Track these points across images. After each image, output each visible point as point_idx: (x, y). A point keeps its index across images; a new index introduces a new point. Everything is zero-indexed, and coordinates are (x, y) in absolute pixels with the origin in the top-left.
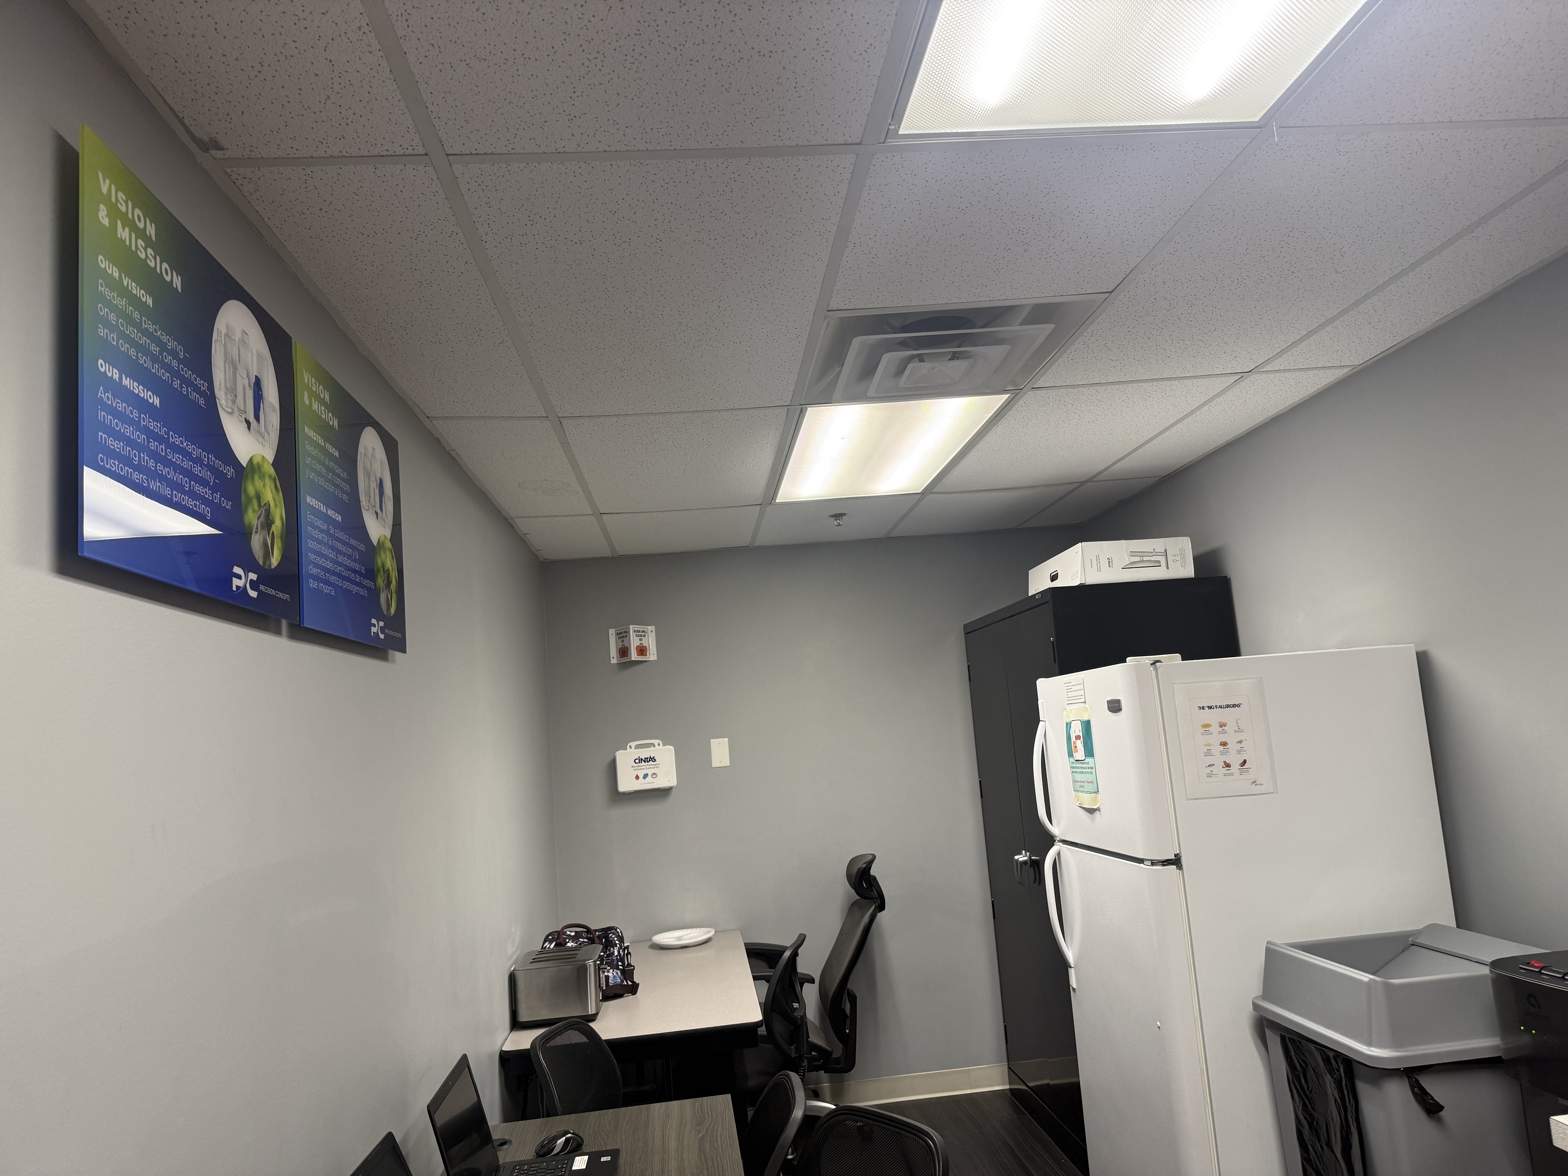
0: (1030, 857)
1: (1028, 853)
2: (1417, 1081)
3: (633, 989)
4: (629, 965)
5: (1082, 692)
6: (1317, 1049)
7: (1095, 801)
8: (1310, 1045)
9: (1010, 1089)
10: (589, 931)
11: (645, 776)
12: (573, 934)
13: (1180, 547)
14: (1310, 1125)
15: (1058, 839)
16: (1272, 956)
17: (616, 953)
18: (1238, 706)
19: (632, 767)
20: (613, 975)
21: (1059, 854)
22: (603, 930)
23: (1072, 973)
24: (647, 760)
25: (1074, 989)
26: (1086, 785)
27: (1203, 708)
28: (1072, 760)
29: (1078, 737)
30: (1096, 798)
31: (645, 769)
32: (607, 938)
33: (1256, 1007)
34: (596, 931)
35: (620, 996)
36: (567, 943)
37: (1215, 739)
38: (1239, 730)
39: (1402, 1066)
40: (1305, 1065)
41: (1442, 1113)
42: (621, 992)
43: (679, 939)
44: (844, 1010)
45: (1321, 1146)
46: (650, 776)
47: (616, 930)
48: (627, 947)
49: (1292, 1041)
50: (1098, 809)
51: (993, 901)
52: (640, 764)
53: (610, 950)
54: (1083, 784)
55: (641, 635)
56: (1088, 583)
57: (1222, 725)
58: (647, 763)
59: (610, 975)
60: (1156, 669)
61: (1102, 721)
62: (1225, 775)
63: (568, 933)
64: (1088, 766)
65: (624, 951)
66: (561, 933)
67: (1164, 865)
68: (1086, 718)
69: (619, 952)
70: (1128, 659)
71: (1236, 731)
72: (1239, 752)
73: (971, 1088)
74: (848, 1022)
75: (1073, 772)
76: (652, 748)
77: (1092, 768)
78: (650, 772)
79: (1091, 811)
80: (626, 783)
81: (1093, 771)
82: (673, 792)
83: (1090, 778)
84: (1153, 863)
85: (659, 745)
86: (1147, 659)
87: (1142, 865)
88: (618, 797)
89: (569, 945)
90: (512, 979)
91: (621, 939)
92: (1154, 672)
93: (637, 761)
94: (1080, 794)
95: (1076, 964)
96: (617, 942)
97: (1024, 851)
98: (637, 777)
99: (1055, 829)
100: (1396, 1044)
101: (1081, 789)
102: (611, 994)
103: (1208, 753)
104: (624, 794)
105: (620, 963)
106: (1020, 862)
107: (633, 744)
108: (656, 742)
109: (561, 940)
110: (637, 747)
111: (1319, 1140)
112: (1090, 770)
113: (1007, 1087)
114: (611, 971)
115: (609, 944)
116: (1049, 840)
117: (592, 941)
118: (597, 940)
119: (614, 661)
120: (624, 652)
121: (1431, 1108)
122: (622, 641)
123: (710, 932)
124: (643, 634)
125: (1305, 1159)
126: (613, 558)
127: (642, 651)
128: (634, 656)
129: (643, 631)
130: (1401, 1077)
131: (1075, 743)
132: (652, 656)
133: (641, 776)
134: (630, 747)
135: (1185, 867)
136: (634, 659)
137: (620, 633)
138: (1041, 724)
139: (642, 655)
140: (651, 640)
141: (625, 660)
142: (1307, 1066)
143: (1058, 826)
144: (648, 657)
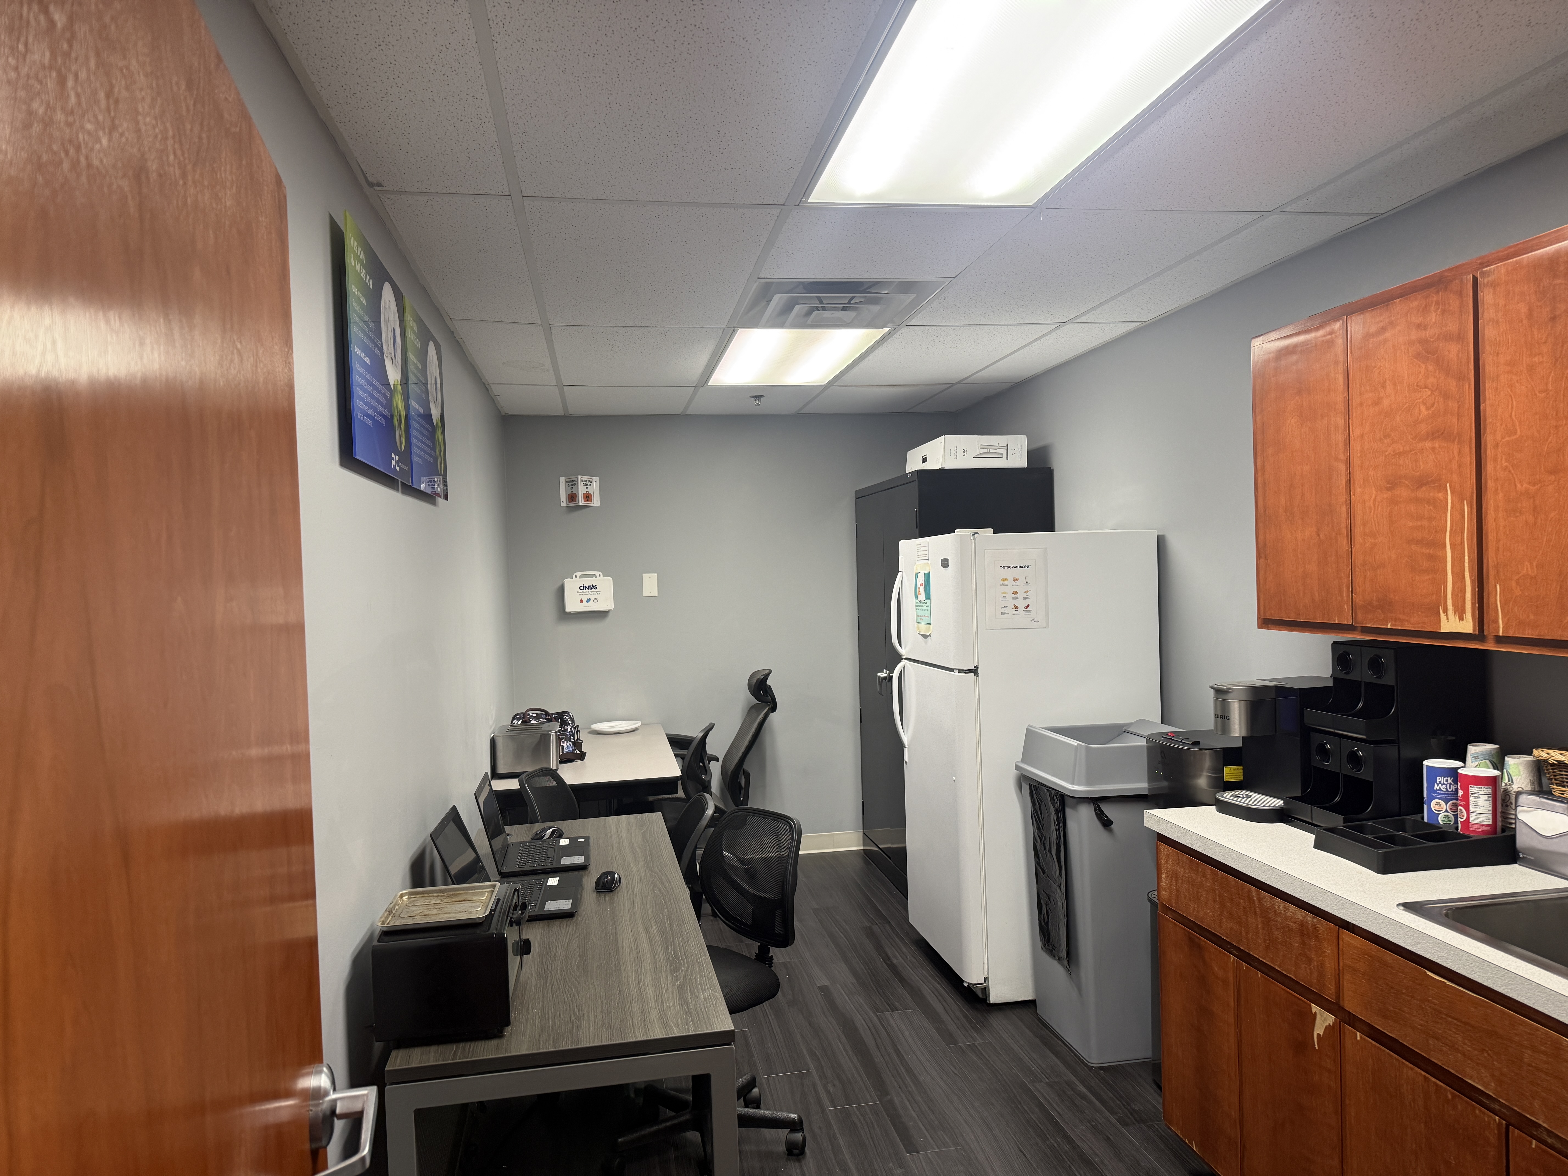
0: (889, 674)
1: (888, 672)
2: (1099, 806)
3: (582, 756)
4: (578, 739)
5: (926, 552)
6: (1048, 790)
7: (928, 630)
8: (1044, 788)
9: (863, 850)
10: (547, 713)
11: (588, 600)
12: (535, 715)
13: (1019, 443)
14: (1041, 839)
15: (904, 657)
16: (1031, 735)
17: (569, 730)
18: (1028, 567)
19: (578, 592)
20: (567, 746)
21: (904, 668)
22: (558, 713)
23: (906, 751)
24: (589, 587)
25: (906, 762)
26: (924, 618)
27: (1004, 567)
28: (917, 601)
29: (921, 585)
30: (929, 628)
31: (588, 594)
32: (562, 719)
33: (1017, 767)
34: (552, 714)
35: (572, 761)
36: (530, 721)
37: (1010, 589)
38: (1027, 584)
39: (1089, 796)
41: (1112, 826)
42: (572, 758)
43: (613, 727)
44: (740, 784)
45: (1045, 851)
46: (592, 600)
47: (568, 713)
48: (577, 726)
49: (1035, 788)
50: (930, 635)
51: (861, 709)
52: (584, 591)
53: (564, 728)
54: (922, 618)
55: (588, 484)
56: (947, 468)
57: (1015, 580)
58: (589, 590)
59: (565, 745)
60: (974, 539)
61: (938, 573)
62: (1014, 614)
63: (531, 714)
64: (926, 605)
65: (575, 729)
66: (526, 715)
67: (966, 673)
68: (927, 571)
69: (571, 729)
70: (956, 531)
71: (1024, 585)
72: (1025, 599)
73: (834, 848)
74: (742, 792)
75: (917, 609)
76: (594, 578)
77: (928, 606)
78: (592, 597)
79: (925, 637)
80: (572, 605)
81: (929, 608)
82: (611, 614)
83: (927, 613)
84: (960, 671)
85: (600, 576)
86: (971, 531)
87: (953, 673)
88: (564, 616)
89: (532, 722)
90: (493, 743)
91: (573, 720)
92: (973, 541)
93: (582, 588)
94: (920, 625)
95: (908, 745)
96: (570, 722)
97: (885, 670)
98: (582, 601)
99: (902, 651)
100: (1088, 784)
101: (920, 621)
102: (566, 759)
103: (1004, 599)
104: (570, 613)
105: (572, 738)
106: (881, 678)
107: (578, 574)
108: (597, 573)
109: (526, 719)
110: (581, 577)
111: (1045, 848)
112: (927, 608)
113: (861, 848)
114: (565, 742)
115: (563, 723)
116: (898, 658)
117: (550, 720)
118: (554, 720)
119: (564, 505)
120: (572, 497)
121: (1106, 823)
122: (571, 489)
123: (637, 723)
124: (589, 483)
125: (1037, 863)
126: (564, 416)
127: (588, 497)
128: (581, 502)
129: (589, 481)
130: (1089, 803)
131: (919, 588)
132: (596, 502)
133: (585, 600)
134: (576, 576)
135: (979, 675)
136: (581, 504)
137: (570, 481)
138: (900, 574)
139: (588, 501)
140: (595, 489)
141: (573, 504)
142: (1042, 802)
143: (905, 648)
144: (592, 503)
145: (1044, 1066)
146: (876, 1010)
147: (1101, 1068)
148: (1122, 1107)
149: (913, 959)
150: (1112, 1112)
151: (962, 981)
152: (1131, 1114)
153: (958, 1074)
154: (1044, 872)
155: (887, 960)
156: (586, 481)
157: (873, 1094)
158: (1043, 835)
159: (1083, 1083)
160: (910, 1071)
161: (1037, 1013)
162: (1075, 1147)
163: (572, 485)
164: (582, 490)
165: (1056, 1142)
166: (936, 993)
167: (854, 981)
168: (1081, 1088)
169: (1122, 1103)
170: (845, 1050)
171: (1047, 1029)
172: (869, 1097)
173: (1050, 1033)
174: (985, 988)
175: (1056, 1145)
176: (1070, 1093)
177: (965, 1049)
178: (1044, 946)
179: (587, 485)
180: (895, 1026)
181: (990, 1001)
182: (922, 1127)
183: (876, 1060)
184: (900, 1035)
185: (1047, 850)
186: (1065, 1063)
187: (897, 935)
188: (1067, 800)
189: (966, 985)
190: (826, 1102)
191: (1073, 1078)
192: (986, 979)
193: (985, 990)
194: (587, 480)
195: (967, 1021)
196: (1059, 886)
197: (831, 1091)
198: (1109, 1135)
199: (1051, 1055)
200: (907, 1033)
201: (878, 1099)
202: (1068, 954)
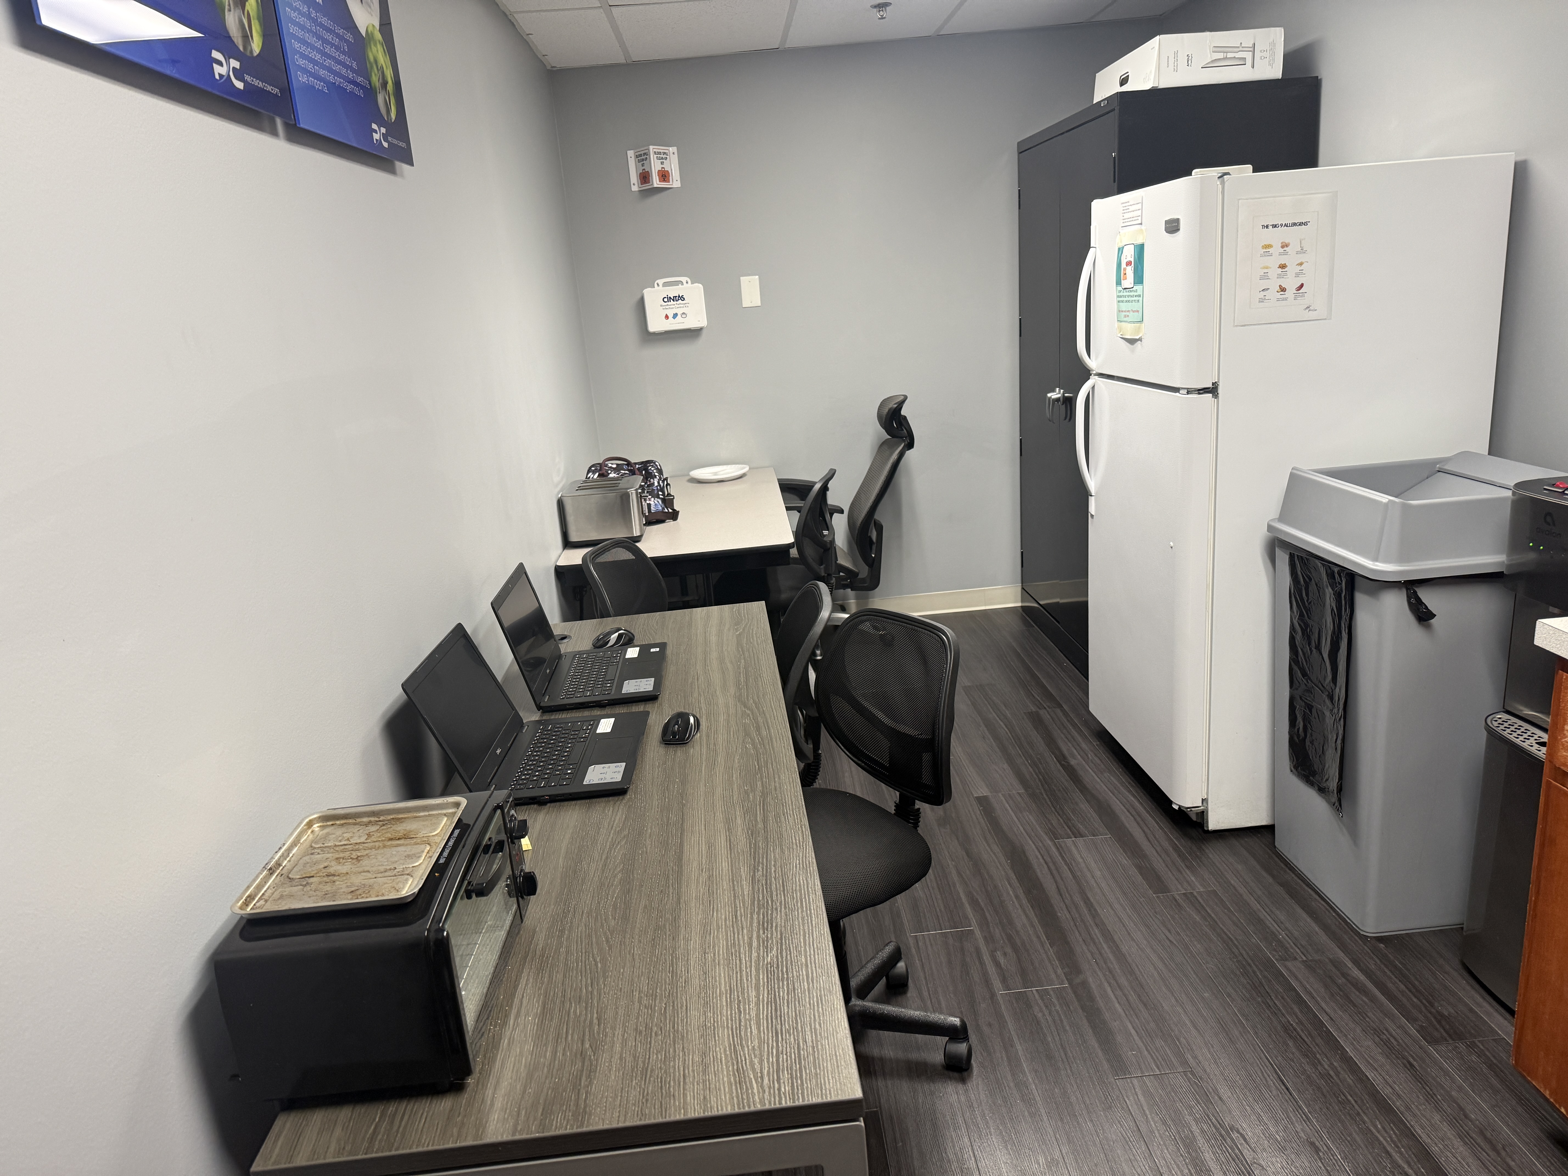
0: (1064, 394)
1: (1062, 391)
2: (1415, 593)
3: (674, 515)
4: (669, 494)
5: (1139, 213)
6: (1324, 565)
7: (1138, 330)
8: (1317, 561)
10: (629, 463)
11: (675, 316)
12: (614, 466)
13: (1269, 42)
14: (1304, 631)
15: (1094, 372)
16: (1296, 481)
17: (656, 484)
18: (1305, 224)
19: (662, 305)
20: (654, 503)
21: (1093, 387)
22: (642, 463)
23: (1095, 501)
24: (675, 298)
25: (1092, 515)
26: (1131, 314)
28: (1120, 288)
29: (1128, 264)
30: (1139, 328)
31: (674, 308)
32: (646, 470)
33: (1270, 528)
34: (636, 463)
35: (663, 521)
36: (609, 474)
37: (1274, 261)
38: (1302, 251)
39: (1403, 579)
40: (1308, 580)
41: (1433, 621)
42: (663, 518)
43: (715, 474)
44: (871, 538)
45: (1310, 649)
46: (679, 316)
47: (654, 463)
48: (666, 479)
49: (1301, 558)
50: (1140, 340)
51: (1021, 440)
52: (669, 303)
53: (650, 481)
54: (1128, 314)
56: (1163, 86)
57: (1284, 245)
58: (675, 302)
59: (652, 503)
60: (1223, 183)
61: (1157, 244)
62: (1278, 300)
63: (610, 465)
64: (1136, 294)
65: (663, 482)
66: (603, 465)
67: (1199, 394)
68: (1139, 242)
69: (658, 482)
70: (1194, 171)
71: (1298, 252)
72: (1297, 275)
73: (985, 605)
74: (874, 548)
75: (1119, 302)
76: (680, 285)
77: (1139, 296)
79: (1132, 342)
80: (656, 323)
81: (1141, 299)
82: (704, 332)
83: (1137, 306)
84: (1189, 391)
85: (687, 283)
86: (1215, 172)
87: (1177, 394)
88: (649, 338)
89: (611, 475)
90: (561, 504)
91: (660, 472)
92: (1220, 186)
93: (666, 300)
94: (1123, 324)
95: (1096, 491)
96: (656, 474)
97: (1057, 389)
98: (667, 317)
99: (1092, 363)
100: (1402, 558)
101: (1125, 319)
102: (653, 520)
103: (1265, 277)
104: (654, 334)
105: (660, 493)
106: (1053, 400)
107: (661, 282)
108: (684, 279)
109: (604, 471)
110: (666, 284)
111: (1309, 644)
112: (1137, 298)
113: (1020, 605)
114: (653, 499)
115: (648, 476)
116: (1086, 373)
117: (632, 472)
118: (637, 472)
119: (635, 188)
120: (645, 177)
121: (1423, 615)
122: (643, 165)
123: (744, 468)
124: (665, 156)
125: (1294, 660)
126: (626, 65)
127: (664, 176)
128: (656, 182)
129: (664, 153)
130: (1400, 588)
131: (1125, 269)
132: (675, 182)
133: (671, 316)
134: (658, 285)
135: (1220, 395)
136: (655, 185)
137: (640, 156)
138: (1091, 251)
139: (664, 181)
140: (673, 166)
141: (646, 187)
142: (1310, 579)
143: (1096, 359)
144: (671, 183)
145: (1296, 934)
146: (1054, 835)
147: (1380, 939)
148: (1424, 1009)
149: (1096, 758)
150: (1411, 1019)
151: (1171, 802)
152: (1439, 1022)
153: (1175, 942)
154: (1304, 674)
155: (1062, 759)
156: (659, 153)
157: (1059, 971)
158: (1307, 625)
159: (1356, 962)
160: (1108, 936)
161: (1275, 847)
162: (1362, 1079)
163: (643, 160)
164: (655, 166)
165: (1332, 1069)
166: (1134, 813)
167: (1022, 791)
168: (1356, 973)
169: (1421, 1002)
170: (1017, 897)
171: (1294, 873)
172: (1053, 976)
173: (1296, 878)
174: (1203, 812)
175: (1332, 1073)
176: (1341, 981)
177: (1180, 901)
178: (1296, 767)
179: (662, 158)
180: (1081, 860)
181: (1208, 827)
182: (1133, 1032)
183: (1059, 914)
184: (1089, 875)
185: (1313, 644)
186: (1326, 928)
187: (1074, 725)
188: (1358, 581)
189: (1176, 807)
190: (997, 984)
191: (1341, 955)
192: (1204, 801)
193: (1203, 814)
194: (662, 151)
195: (1179, 856)
196: (1331, 698)
197: (1002, 964)
198: (1411, 1060)
199: (1304, 915)
200: (1098, 874)
201: (1067, 979)
202: (1340, 789)
